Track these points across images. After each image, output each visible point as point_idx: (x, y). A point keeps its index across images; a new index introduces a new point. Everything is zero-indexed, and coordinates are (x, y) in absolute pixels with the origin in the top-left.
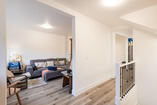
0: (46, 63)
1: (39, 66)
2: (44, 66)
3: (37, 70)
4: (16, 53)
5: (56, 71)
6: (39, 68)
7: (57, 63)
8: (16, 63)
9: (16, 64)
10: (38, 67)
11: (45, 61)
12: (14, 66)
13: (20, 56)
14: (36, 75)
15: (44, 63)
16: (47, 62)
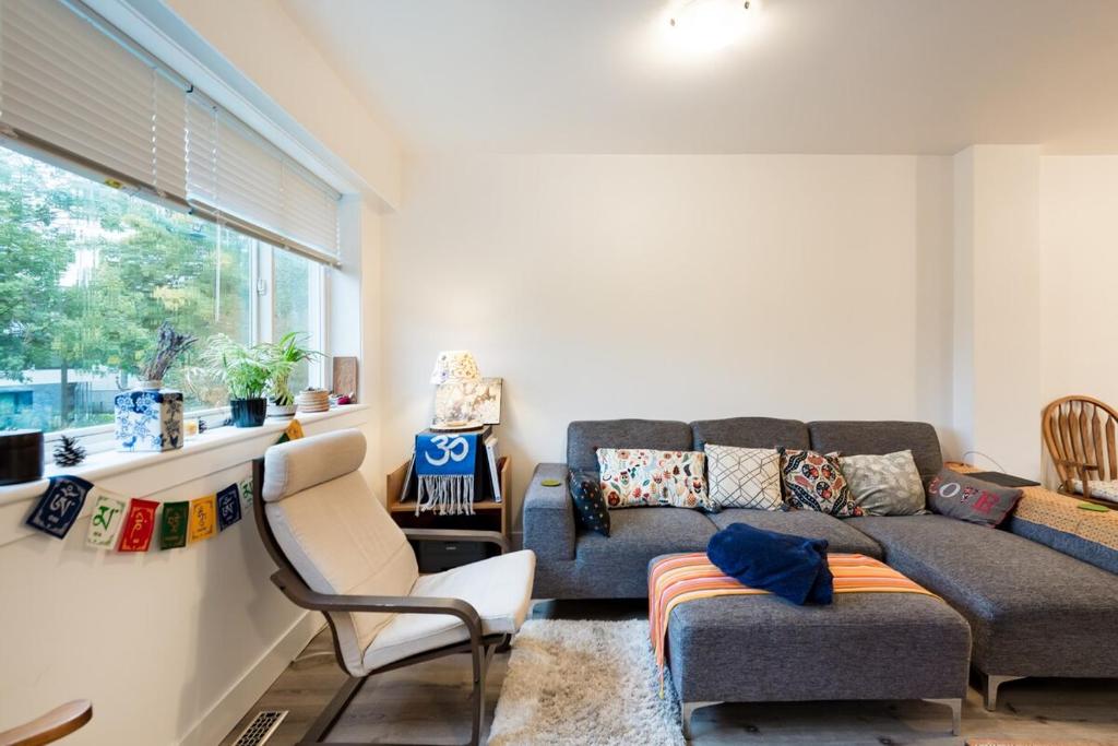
0: (694, 460)
1: (633, 484)
2: (679, 494)
3: (606, 533)
4: (460, 353)
5: (817, 615)
6: (632, 507)
7: (822, 478)
8: (459, 439)
9: (458, 449)
10: (627, 493)
11: (685, 437)
12: (442, 470)
13: (502, 383)
14: (599, 588)
15: (676, 459)
16: (713, 451)
